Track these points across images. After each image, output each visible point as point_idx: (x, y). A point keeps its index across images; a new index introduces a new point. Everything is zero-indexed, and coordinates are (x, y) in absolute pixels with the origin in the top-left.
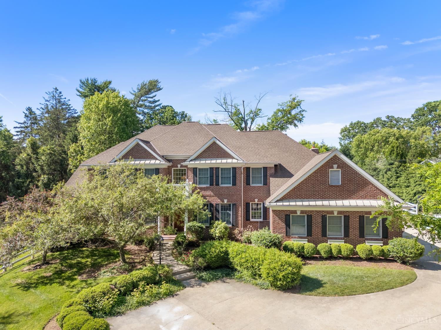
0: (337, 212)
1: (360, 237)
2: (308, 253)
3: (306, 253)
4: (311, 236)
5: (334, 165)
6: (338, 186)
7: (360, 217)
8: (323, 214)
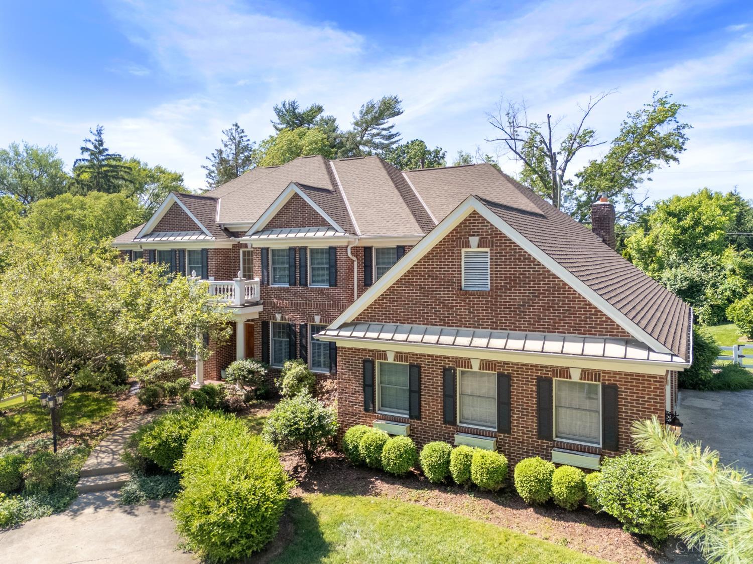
0: (478, 362)
1: (540, 437)
2: (388, 464)
3: (384, 462)
4: (419, 418)
5: (471, 238)
6: (481, 294)
7: (540, 380)
8: (447, 366)
